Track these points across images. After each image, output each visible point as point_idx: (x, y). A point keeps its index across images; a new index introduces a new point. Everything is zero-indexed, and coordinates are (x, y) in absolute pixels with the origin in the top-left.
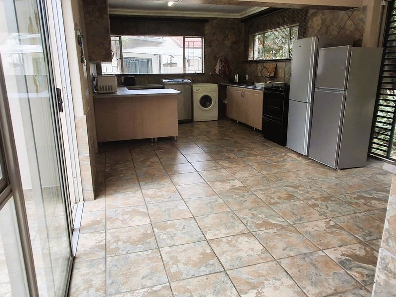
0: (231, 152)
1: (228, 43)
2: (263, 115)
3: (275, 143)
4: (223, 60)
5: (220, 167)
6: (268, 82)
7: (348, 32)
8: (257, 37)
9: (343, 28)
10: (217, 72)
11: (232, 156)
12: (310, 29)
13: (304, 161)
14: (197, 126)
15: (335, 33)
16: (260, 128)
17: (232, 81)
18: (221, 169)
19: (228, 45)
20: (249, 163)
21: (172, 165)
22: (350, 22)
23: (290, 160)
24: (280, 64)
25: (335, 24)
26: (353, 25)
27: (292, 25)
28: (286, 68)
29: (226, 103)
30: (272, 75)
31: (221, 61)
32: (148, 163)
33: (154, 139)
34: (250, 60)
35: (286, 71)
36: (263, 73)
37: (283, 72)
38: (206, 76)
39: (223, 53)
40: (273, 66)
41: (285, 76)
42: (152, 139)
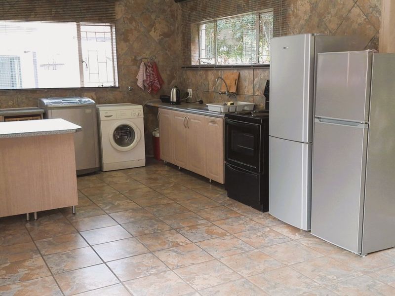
0: (178, 230)
1: (155, 35)
2: (226, 159)
3: (248, 207)
4: (149, 64)
5: (162, 267)
6: (229, 104)
7: (355, 26)
8: (203, 27)
9: (347, 18)
10: (140, 84)
11: (180, 239)
12: (293, 19)
13: (305, 241)
14: (109, 179)
15: (333, 26)
16: (221, 180)
17: (166, 100)
18: (165, 272)
19: (156, 39)
20: (214, 254)
21: (70, 272)
22: (356, 10)
23: (280, 241)
24: (245, 73)
25: (333, 11)
26: (362, 15)
27: (261, 11)
28: (256, 80)
29: (158, 135)
30: (233, 90)
31: (146, 65)
32: (22, 272)
33: (32, 215)
34: (193, 64)
35: (256, 84)
36: (218, 86)
37: (251, 86)
38: (121, 92)
39: (148, 52)
40: (233, 76)
41: (255, 93)
42: (28, 215)
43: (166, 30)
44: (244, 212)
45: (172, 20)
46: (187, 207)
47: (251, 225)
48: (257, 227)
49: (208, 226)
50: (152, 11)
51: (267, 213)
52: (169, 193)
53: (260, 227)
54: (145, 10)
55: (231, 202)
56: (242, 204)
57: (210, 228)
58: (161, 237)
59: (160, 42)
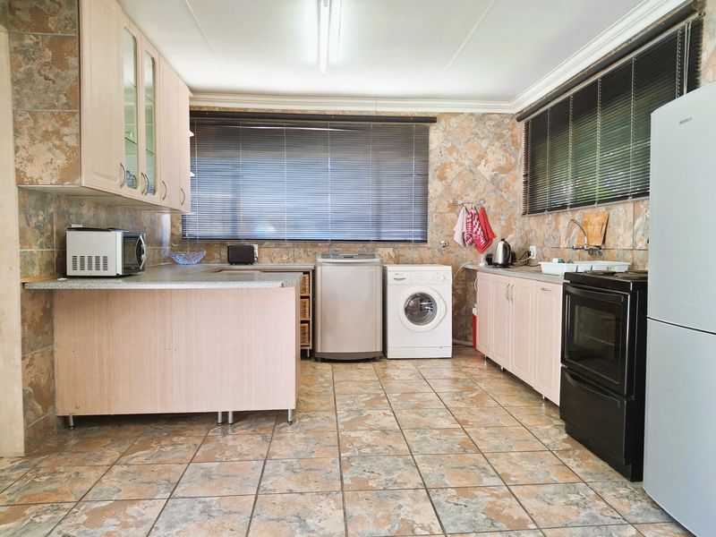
1: (485, 170)
2: (563, 360)
10: (457, 237)
19: (487, 176)
28: (638, 221)
30: (598, 242)
31: (468, 212)
33: (225, 414)
35: (638, 229)
36: (573, 239)
37: (629, 234)
38: (429, 249)
39: (473, 194)
40: (598, 218)
41: (636, 246)
42: (220, 415)
43: (503, 163)
44: (587, 473)
45: (513, 148)
46: (478, 443)
47: (594, 511)
48: (607, 520)
49: (497, 496)
50: (482, 136)
51: (637, 485)
52: (460, 409)
53: (613, 522)
54: (472, 136)
55: (568, 446)
56: (589, 453)
57: (500, 502)
58: (391, 501)
59: (493, 181)
